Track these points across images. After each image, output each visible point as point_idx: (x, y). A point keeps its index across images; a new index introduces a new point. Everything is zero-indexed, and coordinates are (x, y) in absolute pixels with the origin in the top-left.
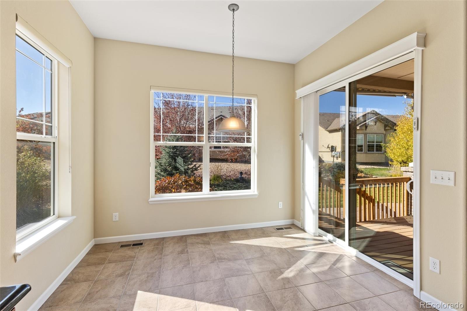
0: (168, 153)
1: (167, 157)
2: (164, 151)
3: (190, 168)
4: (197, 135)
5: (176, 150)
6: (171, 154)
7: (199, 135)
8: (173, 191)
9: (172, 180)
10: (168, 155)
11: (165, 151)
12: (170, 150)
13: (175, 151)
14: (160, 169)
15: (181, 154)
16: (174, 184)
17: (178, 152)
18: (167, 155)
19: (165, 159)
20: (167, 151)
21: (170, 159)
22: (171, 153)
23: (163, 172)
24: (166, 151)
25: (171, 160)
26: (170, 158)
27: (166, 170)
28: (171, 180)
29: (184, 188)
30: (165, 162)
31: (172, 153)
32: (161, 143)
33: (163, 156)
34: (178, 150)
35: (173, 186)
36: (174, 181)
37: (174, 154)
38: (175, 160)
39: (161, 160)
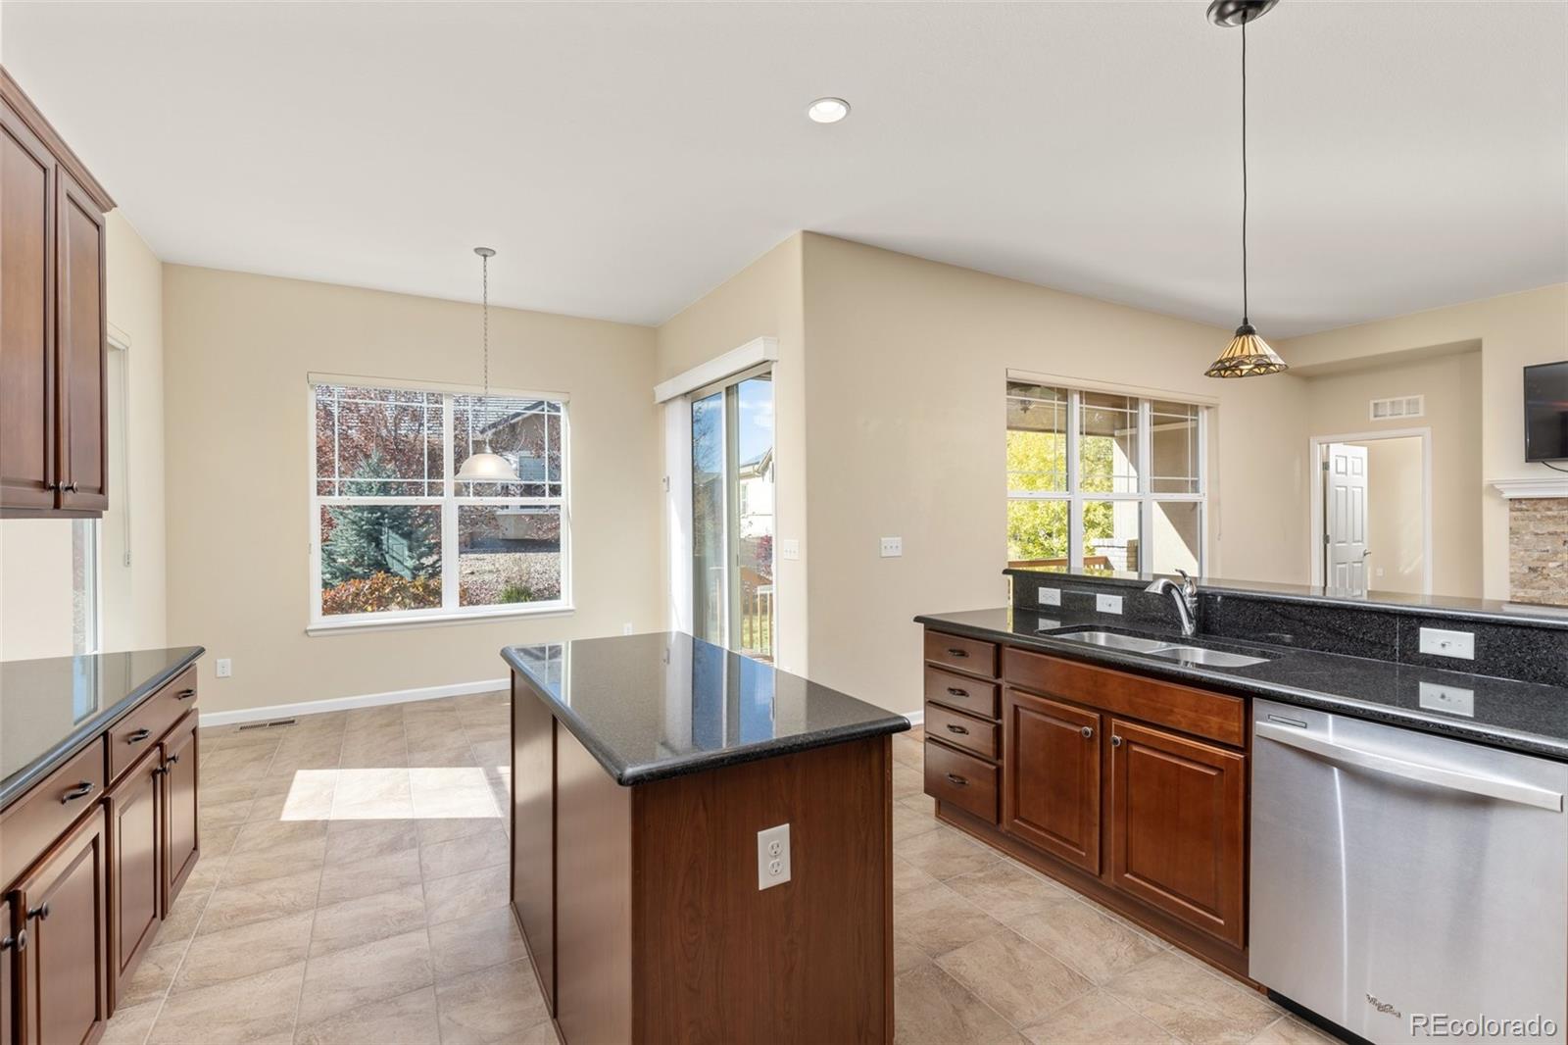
0: (354, 522)
1: (351, 534)
2: (341, 517)
3: (428, 566)
4: (426, 480)
5: (379, 514)
6: (364, 527)
7: (433, 481)
8: (369, 608)
9: (367, 587)
10: (355, 530)
11: (345, 518)
12: (360, 514)
13: (378, 518)
14: (329, 569)
15: (396, 526)
16: (372, 593)
17: (386, 521)
18: (353, 530)
19: (347, 541)
20: (352, 518)
21: (362, 541)
22: (363, 523)
23: (340, 579)
24: (349, 516)
25: (365, 545)
26: (363, 537)
27: (348, 574)
28: (364, 587)
29: (398, 603)
30: (345, 551)
31: (368, 522)
32: (336, 500)
33: (340, 534)
34: (386, 515)
35: (368, 599)
36: (370, 588)
37: (373, 525)
38: (379, 543)
39: (331, 545)
